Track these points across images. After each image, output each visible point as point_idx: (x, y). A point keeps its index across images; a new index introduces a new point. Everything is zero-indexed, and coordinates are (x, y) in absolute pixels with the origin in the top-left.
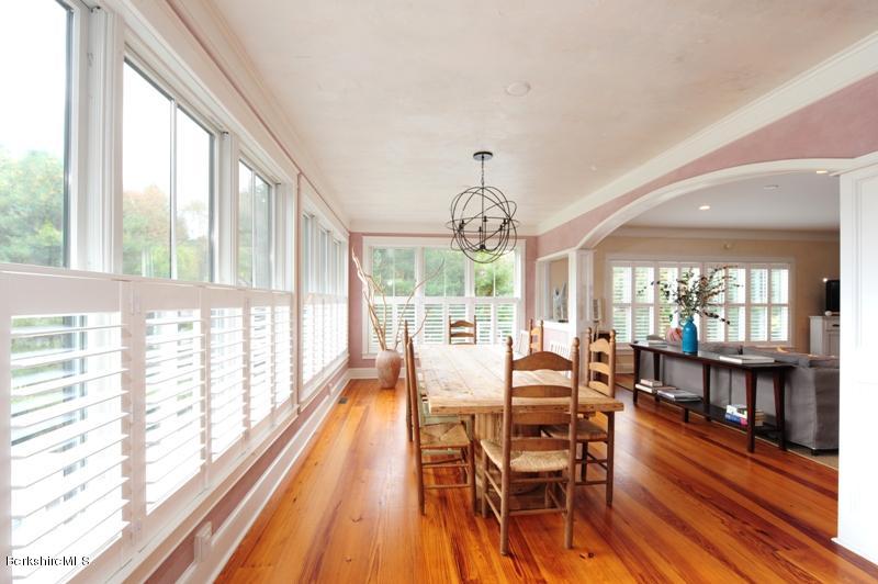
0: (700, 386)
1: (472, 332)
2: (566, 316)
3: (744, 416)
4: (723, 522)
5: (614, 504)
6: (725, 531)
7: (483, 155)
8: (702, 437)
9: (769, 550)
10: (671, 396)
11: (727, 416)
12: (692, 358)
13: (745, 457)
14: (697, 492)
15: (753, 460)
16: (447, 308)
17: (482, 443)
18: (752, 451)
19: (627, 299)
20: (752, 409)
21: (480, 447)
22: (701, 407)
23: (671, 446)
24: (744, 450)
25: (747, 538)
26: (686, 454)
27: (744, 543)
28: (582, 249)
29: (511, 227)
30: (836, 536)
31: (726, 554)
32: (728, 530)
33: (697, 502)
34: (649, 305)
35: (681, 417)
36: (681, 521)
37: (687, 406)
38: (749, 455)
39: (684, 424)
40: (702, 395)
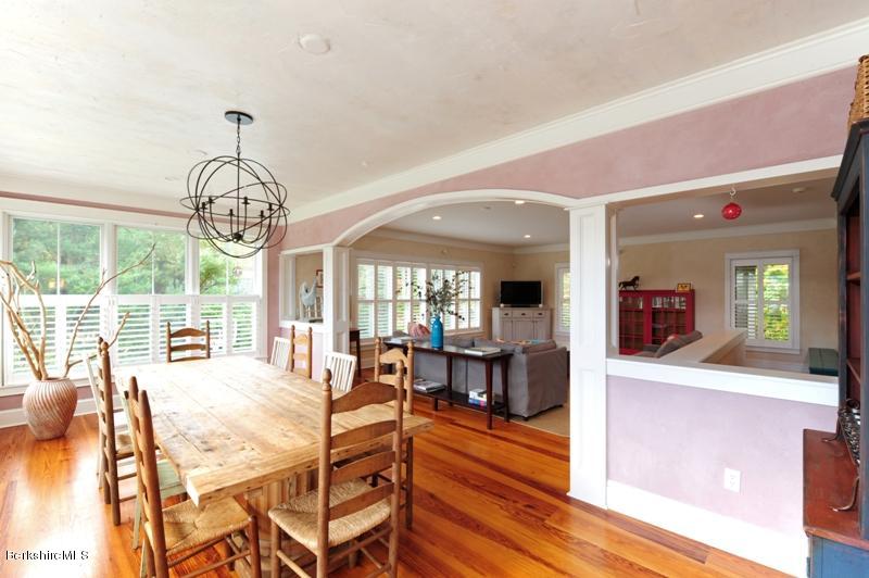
0: (444, 375)
1: (204, 343)
2: (319, 314)
3: (484, 399)
4: (501, 508)
5: (414, 525)
6: (507, 517)
7: (239, 116)
8: (452, 422)
9: (540, 523)
10: (423, 388)
11: (470, 401)
12: (440, 352)
13: (485, 433)
14: (473, 482)
15: (492, 435)
16: (156, 309)
17: (271, 515)
18: (490, 428)
19: (370, 295)
20: (489, 391)
21: (269, 520)
22: (446, 393)
23: (435, 438)
24: (484, 427)
25: (523, 516)
26: (448, 443)
27: (521, 522)
28: (338, 245)
29: (282, 214)
30: (568, 490)
31: (517, 541)
32: (507, 514)
33: (475, 494)
34: (388, 301)
35: (431, 406)
36: (474, 520)
37: (436, 394)
38: (489, 431)
39: (434, 412)
40: (446, 384)
